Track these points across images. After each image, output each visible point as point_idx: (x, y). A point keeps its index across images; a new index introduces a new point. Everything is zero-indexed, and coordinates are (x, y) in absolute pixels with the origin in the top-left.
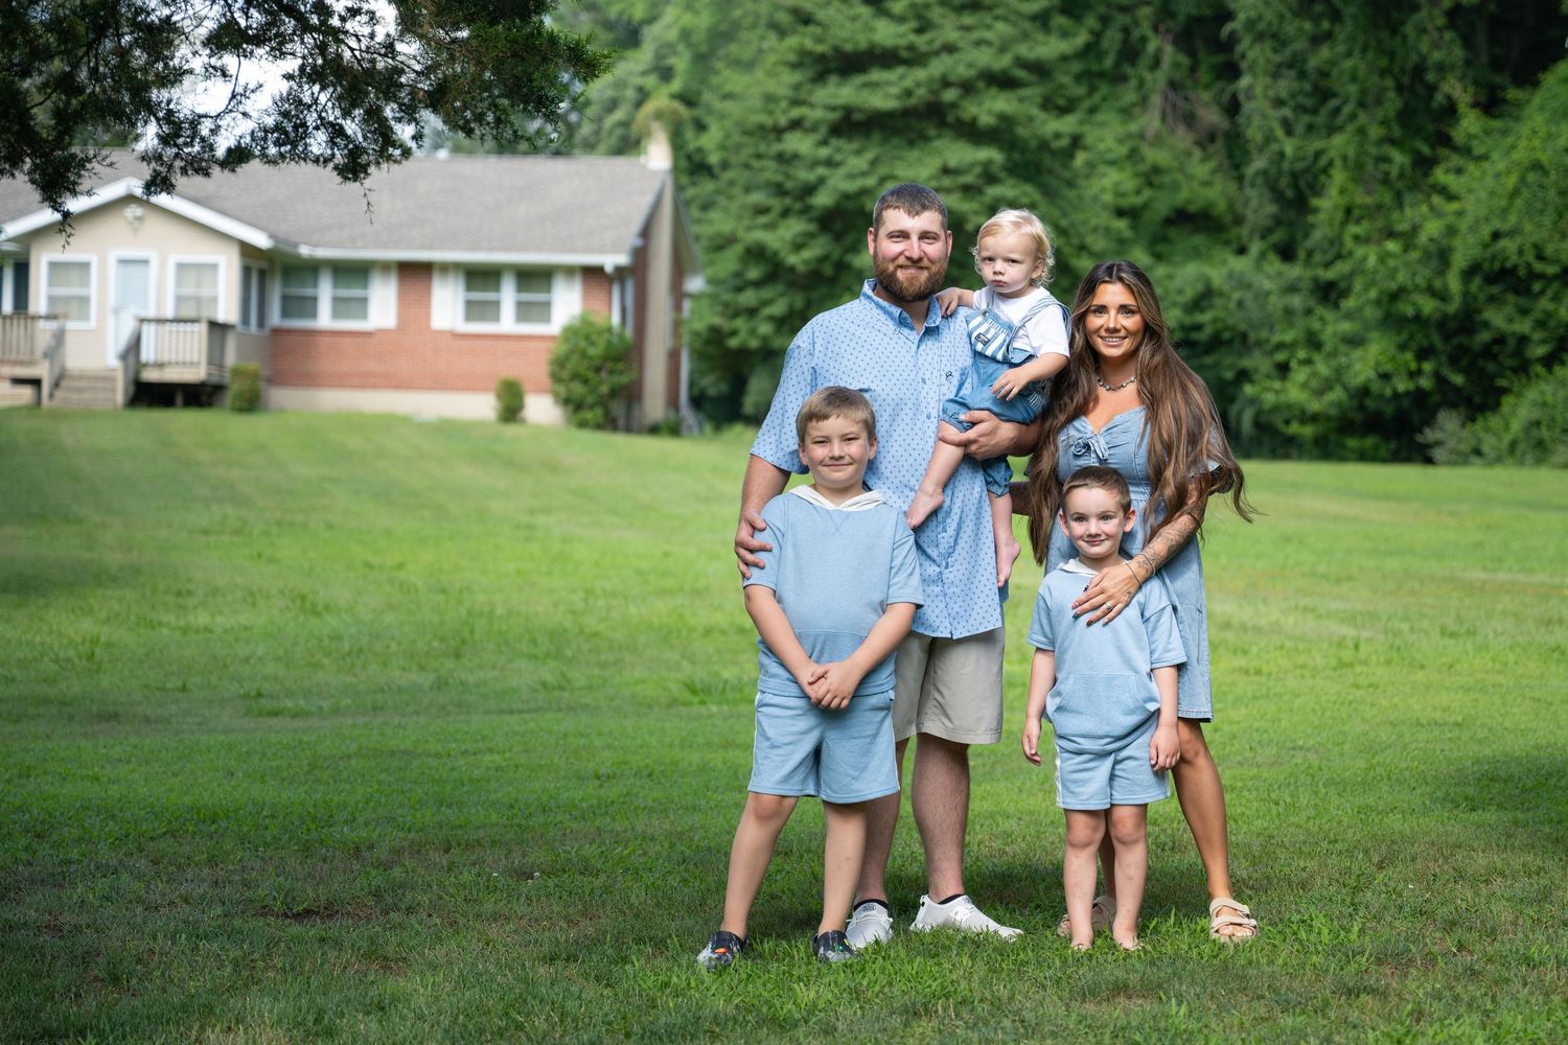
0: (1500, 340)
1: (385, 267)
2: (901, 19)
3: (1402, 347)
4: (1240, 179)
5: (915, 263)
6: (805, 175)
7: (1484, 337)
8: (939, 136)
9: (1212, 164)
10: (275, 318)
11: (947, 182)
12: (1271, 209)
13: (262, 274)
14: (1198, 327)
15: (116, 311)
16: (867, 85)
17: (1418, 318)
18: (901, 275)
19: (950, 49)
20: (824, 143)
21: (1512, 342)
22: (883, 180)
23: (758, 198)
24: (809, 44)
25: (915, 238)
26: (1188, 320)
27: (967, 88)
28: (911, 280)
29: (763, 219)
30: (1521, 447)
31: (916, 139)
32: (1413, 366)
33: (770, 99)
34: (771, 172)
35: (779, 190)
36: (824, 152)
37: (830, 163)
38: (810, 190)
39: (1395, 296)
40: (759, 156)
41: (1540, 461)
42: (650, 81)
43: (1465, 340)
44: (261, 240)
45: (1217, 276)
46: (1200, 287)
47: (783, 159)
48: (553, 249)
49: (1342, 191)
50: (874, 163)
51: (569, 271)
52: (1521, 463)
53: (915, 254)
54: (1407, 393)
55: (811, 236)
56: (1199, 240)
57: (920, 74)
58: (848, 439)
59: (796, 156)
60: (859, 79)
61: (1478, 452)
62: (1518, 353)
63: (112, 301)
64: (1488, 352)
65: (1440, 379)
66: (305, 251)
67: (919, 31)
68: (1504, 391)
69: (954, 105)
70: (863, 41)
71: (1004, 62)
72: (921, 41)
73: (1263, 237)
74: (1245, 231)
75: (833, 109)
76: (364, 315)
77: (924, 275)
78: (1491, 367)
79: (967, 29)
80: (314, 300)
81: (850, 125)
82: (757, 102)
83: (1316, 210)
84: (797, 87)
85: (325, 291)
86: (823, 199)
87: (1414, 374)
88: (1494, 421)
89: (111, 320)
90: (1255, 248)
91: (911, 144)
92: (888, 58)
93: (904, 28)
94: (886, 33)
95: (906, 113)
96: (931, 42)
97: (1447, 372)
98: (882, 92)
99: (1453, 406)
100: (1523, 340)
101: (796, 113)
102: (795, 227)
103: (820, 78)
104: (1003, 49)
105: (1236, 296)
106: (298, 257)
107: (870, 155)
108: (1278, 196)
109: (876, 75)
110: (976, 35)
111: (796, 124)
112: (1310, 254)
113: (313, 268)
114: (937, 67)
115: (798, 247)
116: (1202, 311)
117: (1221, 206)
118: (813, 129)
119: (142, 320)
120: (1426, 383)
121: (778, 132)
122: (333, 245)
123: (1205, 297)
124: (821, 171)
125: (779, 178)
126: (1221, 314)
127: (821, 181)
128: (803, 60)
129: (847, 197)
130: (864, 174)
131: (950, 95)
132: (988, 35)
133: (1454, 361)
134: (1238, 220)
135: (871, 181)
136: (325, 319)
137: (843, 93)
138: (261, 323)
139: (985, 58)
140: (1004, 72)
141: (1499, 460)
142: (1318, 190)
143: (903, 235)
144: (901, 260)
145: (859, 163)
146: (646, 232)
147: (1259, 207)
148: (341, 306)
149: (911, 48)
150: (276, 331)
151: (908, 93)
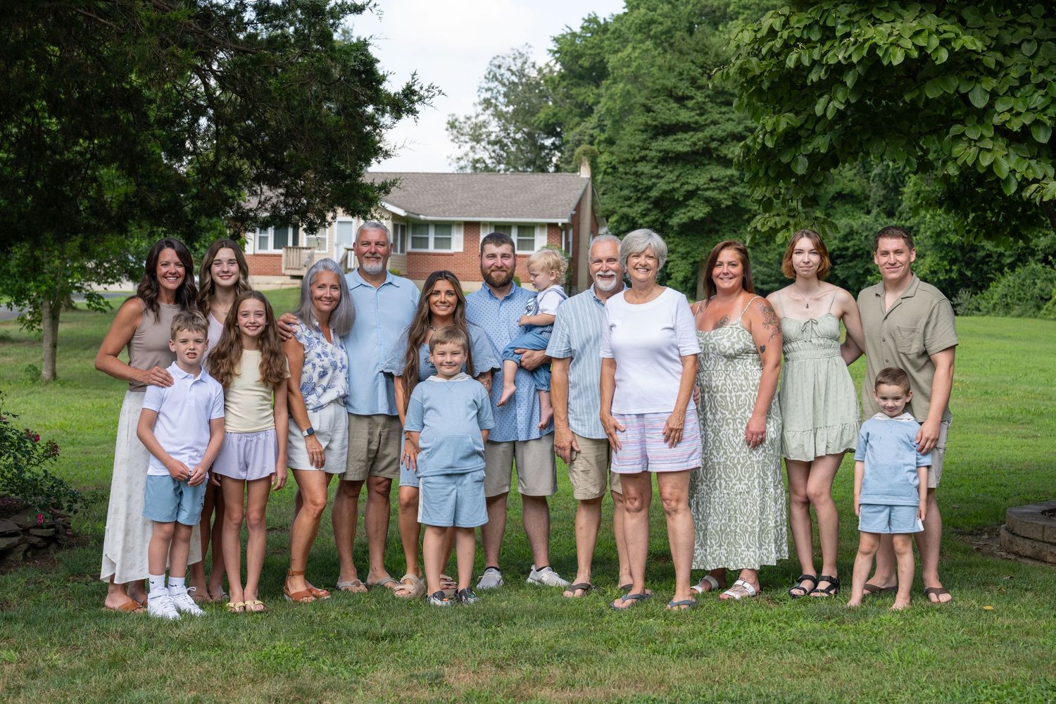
0: (989, 255)
1: (458, 224)
2: (693, 109)
3: (942, 259)
4: (868, 178)
5: (500, 268)
6: (646, 182)
7: (981, 254)
8: (709, 164)
9: (855, 171)
10: (409, 248)
11: (712, 185)
12: (883, 192)
13: (403, 228)
14: (847, 249)
15: (337, 245)
16: (675, 140)
17: (950, 244)
18: (493, 274)
19: (714, 123)
20: (656, 167)
21: (995, 256)
22: (683, 184)
23: (626, 192)
24: (650, 122)
25: (499, 257)
26: (841, 246)
27: (722, 141)
28: (498, 276)
29: (628, 203)
30: (998, 307)
31: (699, 165)
32: (948, 268)
33: (631, 147)
34: (631, 180)
35: (636, 189)
36: (655, 171)
37: (658, 177)
38: (649, 189)
39: (939, 234)
40: (626, 174)
41: (1006, 314)
42: (596, 132)
43: (972, 255)
44: (402, 213)
45: (856, 225)
46: (848, 230)
47: (638, 175)
48: (534, 217)
49: (915, 184)
50: (678, 177)
51: (542, 225)
52: (998, 315)
53: (499, 264)
54: (945, 280)
55: (649, 210)
56: (848, 207)
57: (700, 135)
58: (454, 353)
59: (642, 173)
60: (671, 138)
61: (978, 309)
62: (998, 262)
63: (335, 241)
64: (984, 261)
65: (960, 273)
66: (422, 217)
67: (701, 115)
68: (992, 280)
69: (716, 149)
70: (674, 120)
71: (740, 128)
72: (701, 120)
73: (879, 206)
74: (870, 203)
75: (660, 151)
76: (449, 247)
77: (504, 274)
78: (985, 268)
79: (724, 113)
80: (427, 239)
81: (668, 159)
82: (625, 148)
83: (902, 194)
84: (644, 141)
85: (432, 236)
86: (654, 194)
87: (949, 271)
88: (986, 294)
89: (335, 248)
90: (874, 212)
91: (696, 167)
92: (686, 128)
93: (693, 114)
94: (685, 116)
95: (694, 153)
96: (706, 120)
97: (964, 270)
98: (682, 143)
99: (967, 286)
100: (1001, 255)
101: (643, 153)
102: (643, 206)
103: (654, 137)
104: (739, 123)
105: (865, 234)
106: (420, 220)
107: (676, 173)
108: (886, 186)
109: (680, 135)
110: (728, 116)
111: (643, 159)
112: (901, 214)
113: (426, 224)
114: (709, 131)
115: (644, 215)
116: (849, 241)
117: (859, 191)
118: (651, 161)
119: (348, 250)
120: (954, 275)
121: (635, 162)
122: (435, 215)
123: (850, 234)
124: (653, 180)
125: (636, 183)
126: (857, 242)
127: (654, 185)
128: (646, 128)
129: (665, 192)
130: (673, 182)
131: (714, 145)
132: (733, 116)
133: (968, 265)
134: (867, 198)
135: (677, 185)
136: (431, 248)
137: (666, 144)
138: (402, 251)
139: (730, 127)
140: (740, 133)
141: (988, 313)
142: (904, 184)
143: (494, 256)
144: (493, 268)
145: (672, 177)
146: (578, 208)
147: (876, 192)
148: (440, 242)
149: (696, 123)
150: (409, 254)
151: (695, 144)
